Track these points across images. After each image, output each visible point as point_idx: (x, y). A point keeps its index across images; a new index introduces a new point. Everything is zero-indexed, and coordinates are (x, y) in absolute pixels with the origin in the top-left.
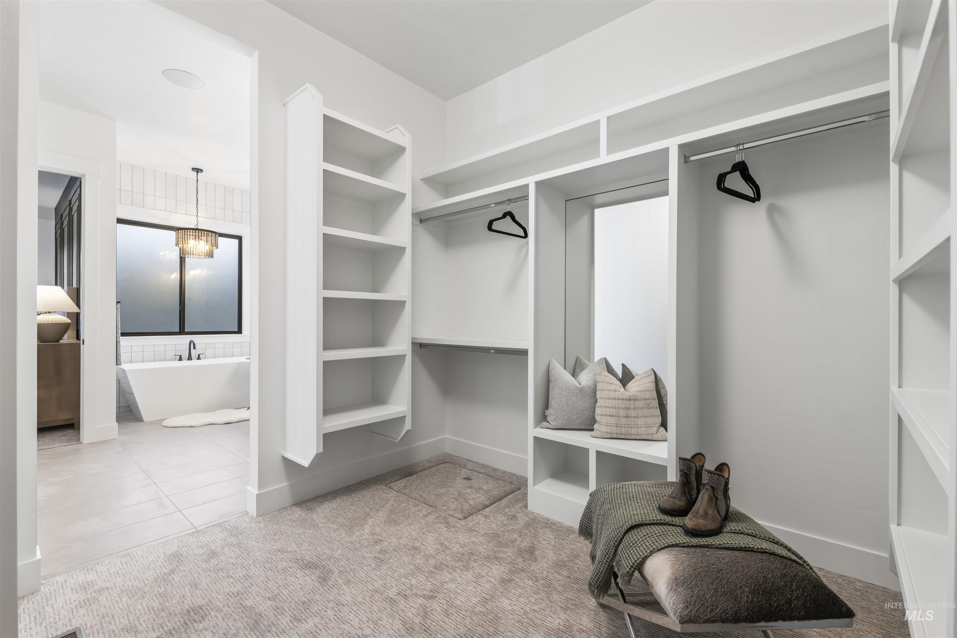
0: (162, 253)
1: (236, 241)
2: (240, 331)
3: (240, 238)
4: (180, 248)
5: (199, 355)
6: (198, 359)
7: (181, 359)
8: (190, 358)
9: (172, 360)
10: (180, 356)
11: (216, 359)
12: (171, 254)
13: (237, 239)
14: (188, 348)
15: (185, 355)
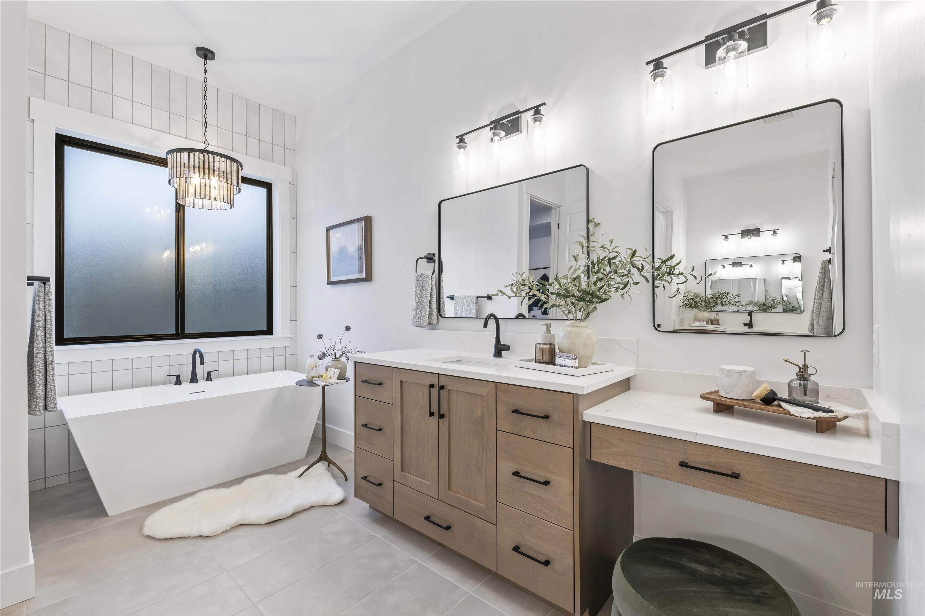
0: (148, 210)
1: (263, 191)
2: (269, 331)
3: (268, 186)
4: (176, 189)
5: (209, 373)
6: (207, 380)
7: (178, 382)
8: (194, 379)
9: (164, 383)
10: (178, 377)
11: (235, 377)
12: (163, 213)
13: (264, 188)
14: (190, 361)
15: (186, 373)
